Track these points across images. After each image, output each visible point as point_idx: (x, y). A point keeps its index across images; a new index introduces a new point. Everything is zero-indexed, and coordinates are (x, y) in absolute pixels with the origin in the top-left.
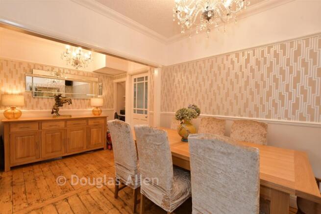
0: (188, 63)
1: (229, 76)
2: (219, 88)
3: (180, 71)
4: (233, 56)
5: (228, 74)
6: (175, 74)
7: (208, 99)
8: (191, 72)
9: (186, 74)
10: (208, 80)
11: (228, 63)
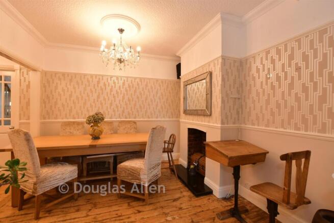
0: (76, 74)
1: (112, 91)
2: (105, 99)
3: (64, 80)
4: (114, 78)
5: (111, 90)
6: (59, 82)
8: (78, 83)
9: (72, 84)
10: (96, 92)
11: (111, 83)
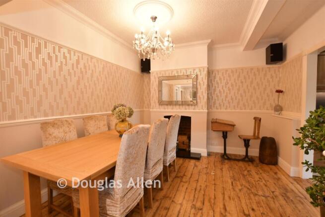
7: (75, 98)
